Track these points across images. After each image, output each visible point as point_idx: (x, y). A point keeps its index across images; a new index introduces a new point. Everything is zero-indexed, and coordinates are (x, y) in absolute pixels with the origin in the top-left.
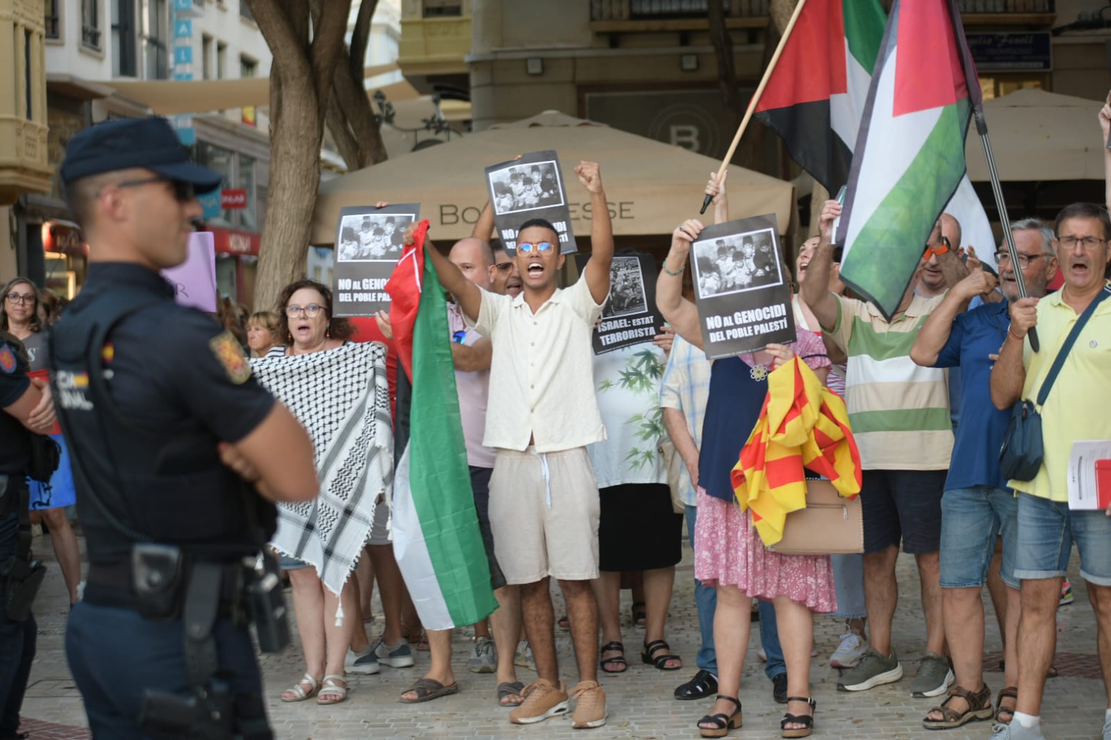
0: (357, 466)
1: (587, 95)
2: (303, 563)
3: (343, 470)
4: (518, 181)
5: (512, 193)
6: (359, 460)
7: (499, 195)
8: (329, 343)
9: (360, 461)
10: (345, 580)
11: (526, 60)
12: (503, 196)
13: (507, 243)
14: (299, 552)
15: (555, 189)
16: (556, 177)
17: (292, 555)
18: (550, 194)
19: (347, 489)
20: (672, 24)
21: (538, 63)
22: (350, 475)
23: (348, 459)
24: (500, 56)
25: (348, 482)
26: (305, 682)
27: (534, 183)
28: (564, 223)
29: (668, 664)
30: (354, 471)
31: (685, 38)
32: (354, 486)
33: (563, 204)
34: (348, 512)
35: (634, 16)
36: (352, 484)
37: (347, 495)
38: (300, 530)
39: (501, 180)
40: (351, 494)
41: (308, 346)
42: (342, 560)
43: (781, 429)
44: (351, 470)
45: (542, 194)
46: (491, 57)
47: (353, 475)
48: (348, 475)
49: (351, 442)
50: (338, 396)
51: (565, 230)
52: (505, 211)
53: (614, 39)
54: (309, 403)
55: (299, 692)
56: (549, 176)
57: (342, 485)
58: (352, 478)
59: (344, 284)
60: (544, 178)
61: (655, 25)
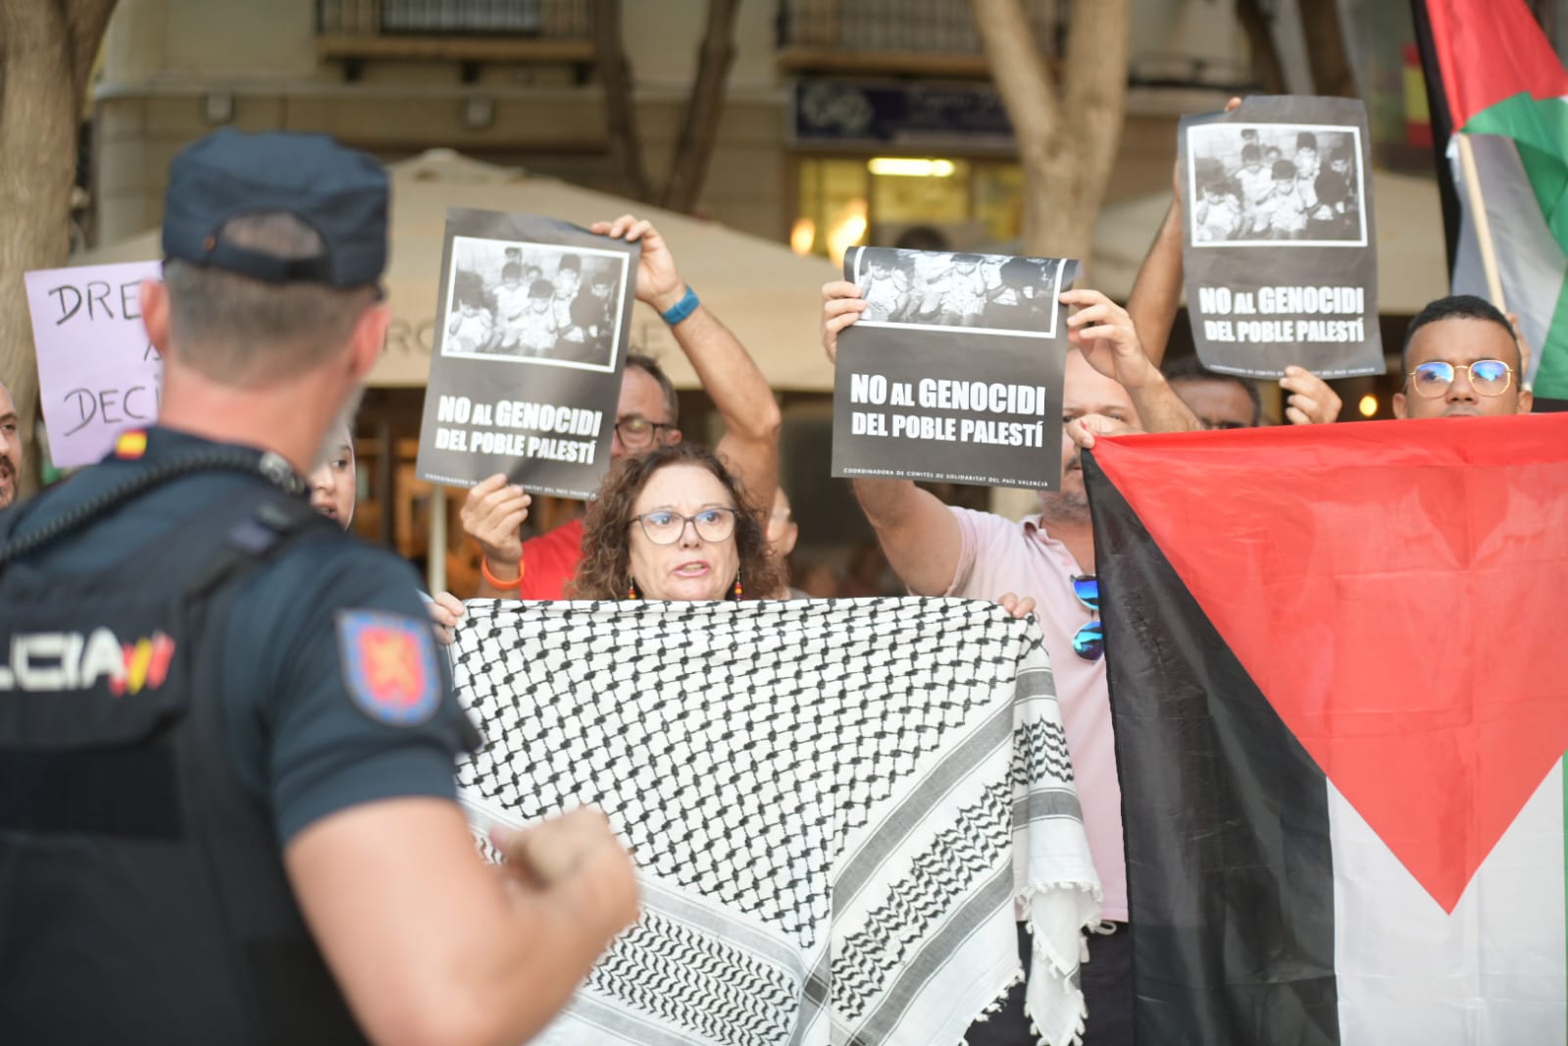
0: (904, 933)
3: (862, 939)
4: (1261, 167)
5: (1239, 194)
6: (912, 916)
7: (1207, 195)
9: (916, 919)
11: (204, 97)
12: (1216, 198)
13: (1209, 325)
15: (1350, 201)
16: (1355, 171)
18: (1335, 213)
19: (865, 989)
21: (224, 102)
22: (879, 955)
23: (881, 909)
24: (160, 89)
25: (871, 972)
27: (1300, 178)
28: (1360, 291)
30: (893, 946)
31: (471, 71)
32: (887, 985)
33: (1363, 243)
35: (385, 31)
36: (880, 980)
37: (860, 1006)
39: (1218, 156)
40: (872, 1005)
44: (884, 941)
45: (1316, 209)
46: (145, 89)
47: (889, 954)
48: (874, 951)
50: (881, 735)
51: (1361, 310)
52: (1215, 238)
53: (353, 67)
54: (794, 745)
56: (1339, 166)
57: (851, 977)
58: (884, 964)
59: (865, 387)
60: (1325, 167)
61: (428, 47)
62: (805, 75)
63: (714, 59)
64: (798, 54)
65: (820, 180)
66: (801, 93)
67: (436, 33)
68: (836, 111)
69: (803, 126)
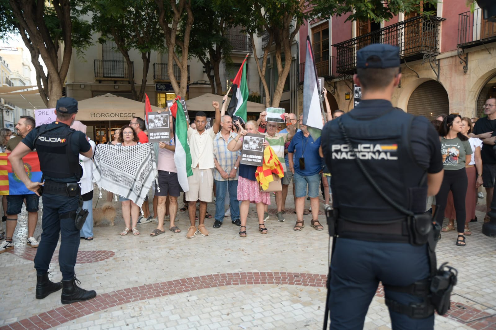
0: (145, 174)
1: (94, 93)
2: (129, 199)
3: (141, 175)
8: (134, 143)
9: (146, 172)
10: (142, 203)
11: (80, 85)
14: (128, 196)
17: (126, 197)
20: (113, 79)
21: (83, 85)
23: (143, 172)
24: (74, 84)
26: (126, 230)
29: (209, 217)
31: (115, 82)
34: (143, 186)
35: (104, 77)
36: (144, 178)
38: (128, 191)
40: (143, 181)
41: (129, 142)
42: (142, 198)
43: (269, 162)
46: (72, 84)
47: (144, 176)
49: (143, 168)
50: (140, 156)
53: (100, 81)
55: (126, 233)
61: (110, 79)
62: (157, 83)
63: (144, 81)
64: (156, 80)
65: (160, 95)
66: (157, 85)
67: (111, 77)
68: (161, 87)
69: (157, 89)
